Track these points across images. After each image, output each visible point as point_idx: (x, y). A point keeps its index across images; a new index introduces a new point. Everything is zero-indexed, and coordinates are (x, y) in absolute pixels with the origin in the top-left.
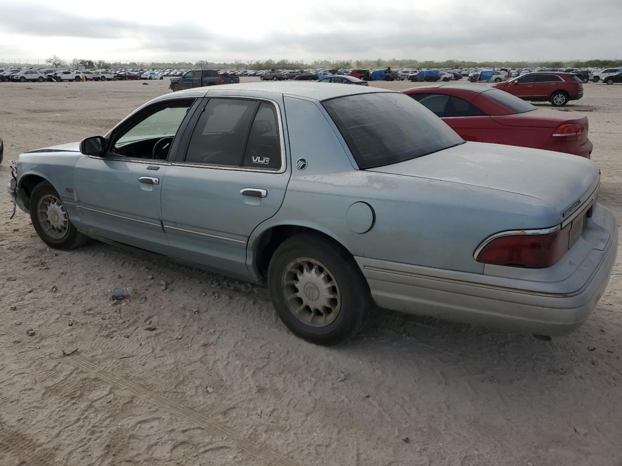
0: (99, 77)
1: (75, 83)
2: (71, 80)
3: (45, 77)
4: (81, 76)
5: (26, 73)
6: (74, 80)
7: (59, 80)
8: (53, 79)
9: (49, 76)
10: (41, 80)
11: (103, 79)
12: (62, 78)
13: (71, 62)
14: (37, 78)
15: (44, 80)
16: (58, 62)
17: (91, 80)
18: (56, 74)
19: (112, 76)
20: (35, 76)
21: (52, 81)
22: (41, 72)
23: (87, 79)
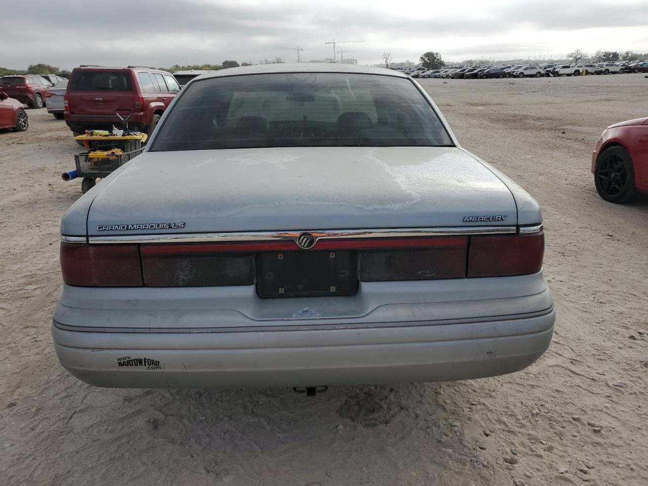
0: (602, 71)
1: (573, 78)
2: (569, 75)
3: (543, 72)
4: (581, 70)
5: (526, 69)
6: (573, 74)
7: (556, 74)
8: (550, 74)
9: (547, 71)
10: (538, 75)
11: (607, 72)
12: (560, 73)
13: (594, 55)
14: (535, 73)
15: (542, 76)
16: (579, 56)
17: (592, 74)
18: (554, 69)
19: (618, 69)
20: (534, 72)
21: (550, 76)
22: (540, 68)
23: (587, 73)
